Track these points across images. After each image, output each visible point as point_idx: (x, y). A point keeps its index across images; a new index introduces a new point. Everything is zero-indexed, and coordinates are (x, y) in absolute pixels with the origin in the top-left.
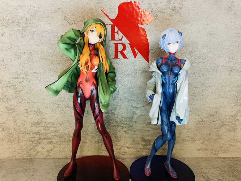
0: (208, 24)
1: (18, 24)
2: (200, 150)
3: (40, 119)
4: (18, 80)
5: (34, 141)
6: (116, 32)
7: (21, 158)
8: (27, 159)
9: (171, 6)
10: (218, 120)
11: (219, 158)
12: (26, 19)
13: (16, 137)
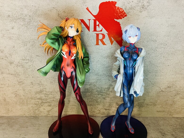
0: (169, 18)
1: (24, 20)
2: (159, 112)
3: (42, 89)
4: (25, 61)
5: (38, 104)
6: (97, 25)
7: (30, 115)
8: (33, 116)
9: (140, 4)
10: (174, 91)
11: (173, 117)
12: (30, 16)
13: (26, 101)
